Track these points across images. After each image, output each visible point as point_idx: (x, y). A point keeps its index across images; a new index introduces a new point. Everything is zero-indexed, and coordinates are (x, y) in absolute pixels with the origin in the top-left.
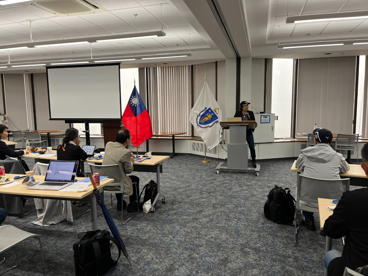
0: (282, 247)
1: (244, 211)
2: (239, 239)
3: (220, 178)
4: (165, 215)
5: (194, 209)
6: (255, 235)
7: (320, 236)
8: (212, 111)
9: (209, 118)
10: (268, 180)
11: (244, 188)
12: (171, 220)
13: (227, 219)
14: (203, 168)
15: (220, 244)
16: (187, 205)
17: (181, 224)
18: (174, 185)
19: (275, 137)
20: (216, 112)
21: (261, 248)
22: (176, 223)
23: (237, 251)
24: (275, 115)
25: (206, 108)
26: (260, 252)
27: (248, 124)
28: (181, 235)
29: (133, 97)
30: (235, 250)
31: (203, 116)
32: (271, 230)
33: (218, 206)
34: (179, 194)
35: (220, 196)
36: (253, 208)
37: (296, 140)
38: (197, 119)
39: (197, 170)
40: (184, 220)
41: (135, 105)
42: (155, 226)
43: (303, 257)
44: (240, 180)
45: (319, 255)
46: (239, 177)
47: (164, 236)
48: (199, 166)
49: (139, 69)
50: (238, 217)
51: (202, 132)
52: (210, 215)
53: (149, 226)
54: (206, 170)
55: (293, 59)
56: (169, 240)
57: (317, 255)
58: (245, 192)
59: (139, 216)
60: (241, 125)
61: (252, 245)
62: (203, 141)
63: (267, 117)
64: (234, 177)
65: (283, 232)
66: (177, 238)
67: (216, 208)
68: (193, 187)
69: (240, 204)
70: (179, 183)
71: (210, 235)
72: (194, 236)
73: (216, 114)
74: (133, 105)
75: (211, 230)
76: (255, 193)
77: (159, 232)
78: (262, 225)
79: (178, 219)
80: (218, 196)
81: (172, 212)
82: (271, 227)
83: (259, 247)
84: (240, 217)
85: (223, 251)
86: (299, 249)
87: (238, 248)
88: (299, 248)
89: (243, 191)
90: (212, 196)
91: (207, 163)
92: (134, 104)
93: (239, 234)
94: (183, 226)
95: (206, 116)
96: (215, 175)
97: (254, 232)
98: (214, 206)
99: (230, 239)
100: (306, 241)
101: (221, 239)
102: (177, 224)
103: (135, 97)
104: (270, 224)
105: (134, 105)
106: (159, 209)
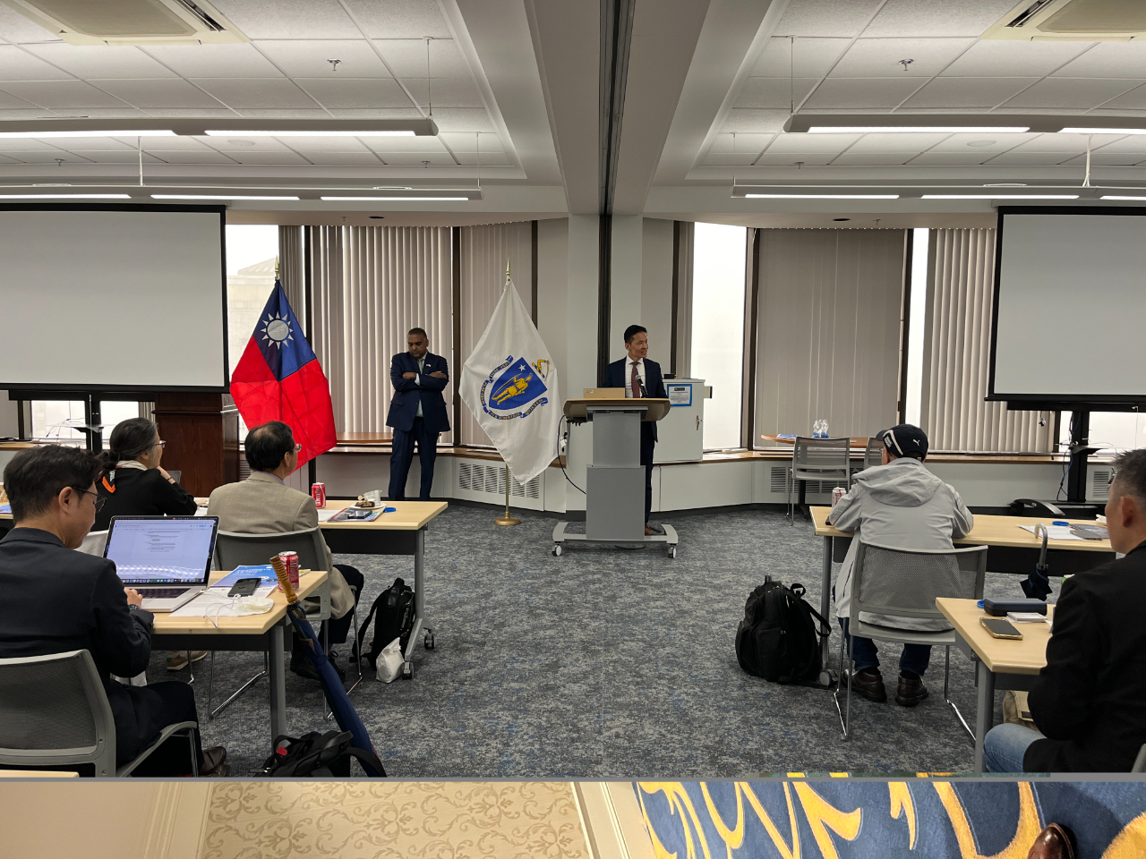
0: (817, 745)
1: (677, 657)
2: (694, 734)
3: (570, 568)
4: (451, 684)
5: (533, 661)
6: (734, 720)
7: (898, 708)
8: (528, 367)
9: (518, 390)
10: (706, 568)
11: (651, 593)
12: (474, 697)
13: (638, 683)
14: (507, 540)
15: (647, 753)
16: (503, 650)
17: (510, 705)
18: (438, 595)
19: (705, 448)
20: (540, 372)
21: (764, 753)
22: (495, 705)
23: (703, 766)
24: (706, 384)
25: (510, 359)
26: (764, 763)
27: (646, 408)
28: (526, 737)
29: (271, 318)
30: (695, 763)
31: (502, 383)
32: (769, 703)
33: (597, 648)
34: (466, 620)
35: (591, 618)
36: (697, 646)
37: (755, 454)
38: (482, 393)
39: (492, 547)
40: (513, 693)
41: (278, 344)
42: (434, 717)
43: (878, 766)
44: (629, 571)
45: (915, 756)
46: (622, 562)
47: (474, 745)
48: (494, 536)
49: (281, 228)
50: (667, 675)
51: (500, 430)
52: (585, 675)
53: (415, 720)
54: (520, 546)
55: (745, 229)
56: (496, 754)
57: (910, 758)
58: (658, 603)
59: (367, 691)
60: (625, 412)
61: (734, 746)
62: (502, 460)
63: (684, 389)
64: (610, 563)
65: (801, 704)
66: (516, 745)
67: (596, 653)
68: (500, 598)
69: (657, 638)
70: (451, 588)
71: (610, 728)
72: (565, 735)
73: (540, 376)
74: (271, 342)
75: (608, 716)
76: (686, 606)
77: (453, 733)
78: (741, 692)
79: (496, 692)
80: (585, 620)
81: (468, 674)
82: (767, 696)
83: (756, 749)
84: (673, 674)
85: (663, 768)
86: (859, 747)
87: (703, 759)
88: (859, 743)
89: (652, 603)
90: (567, 619)
91: (514, 525)
92: (275, 341)
93: (688, 722)
94: (520, 711)
95: (512, 384)
96: (552, 559)
97: (728, 712)
98: (586, 647)
99: (669, 736)
100: (869, 724)
101: (645, 739)
102: (500, 706)
103: (278, 316)
104: (759, 688)
105: (274, 344)
106: (425, 669)
